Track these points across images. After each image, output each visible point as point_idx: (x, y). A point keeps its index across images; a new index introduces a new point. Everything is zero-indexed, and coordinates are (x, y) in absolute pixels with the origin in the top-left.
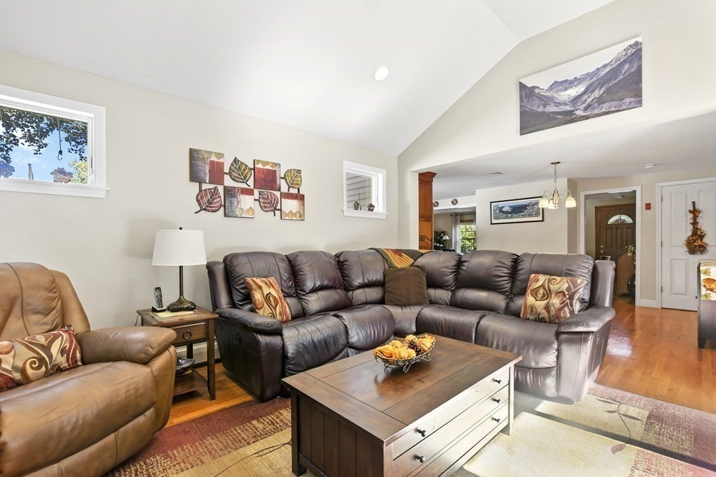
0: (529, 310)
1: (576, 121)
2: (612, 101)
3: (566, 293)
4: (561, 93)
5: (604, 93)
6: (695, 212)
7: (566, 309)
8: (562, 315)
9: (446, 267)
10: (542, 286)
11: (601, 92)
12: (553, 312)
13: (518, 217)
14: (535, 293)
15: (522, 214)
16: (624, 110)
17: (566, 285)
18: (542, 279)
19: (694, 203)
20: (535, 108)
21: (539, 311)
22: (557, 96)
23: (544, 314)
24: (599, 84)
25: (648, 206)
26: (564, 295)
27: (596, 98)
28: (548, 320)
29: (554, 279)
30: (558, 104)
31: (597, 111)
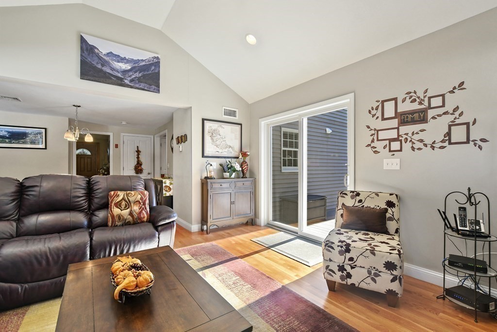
0: (117, 219)
1: (124, 86)
2: (146, 83)
3: (141, 201)
4: (115, 63)
5: (141, 76)
6: (138, 152)
7: (143, 211)
8: (142, 216)
9: (5, 195)
10: (123, 199)
11: (140, 75)
12: (136, 216)
13: (18, 143)
14: (118, 205)
15: (23, 140)
16: (151, 91)
17: (139, 197)
18: (121, 194)
19: (138, 147)
20: (94, 63)
21: (125, 217)
22: (111, 62)
23: (130, 218)
24: (139, 70)
25: (117, 146)
26: (140, 203)
27: (137, 77)
28: (132, 222)
29: (130, 193)
30: (113, 69)
31: (137, 86)
